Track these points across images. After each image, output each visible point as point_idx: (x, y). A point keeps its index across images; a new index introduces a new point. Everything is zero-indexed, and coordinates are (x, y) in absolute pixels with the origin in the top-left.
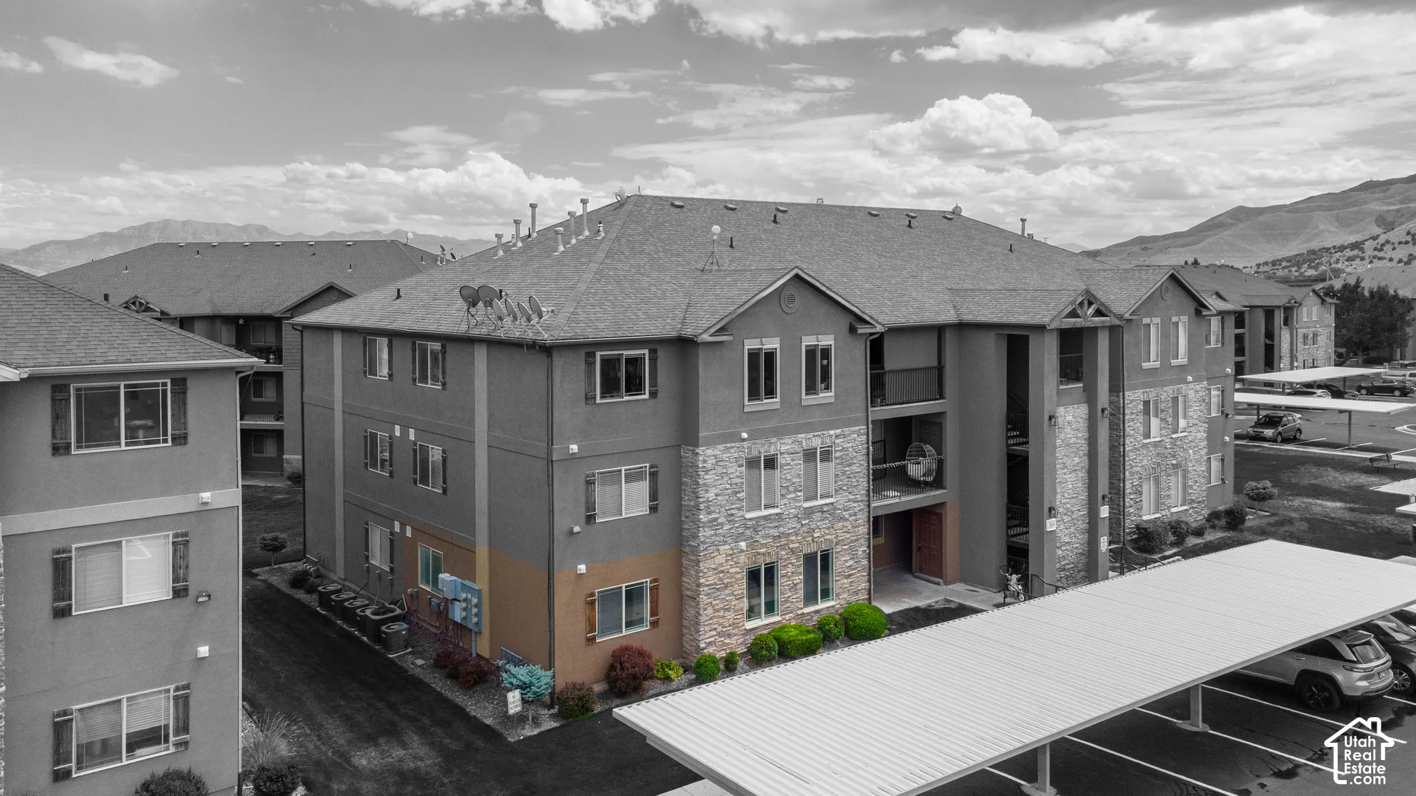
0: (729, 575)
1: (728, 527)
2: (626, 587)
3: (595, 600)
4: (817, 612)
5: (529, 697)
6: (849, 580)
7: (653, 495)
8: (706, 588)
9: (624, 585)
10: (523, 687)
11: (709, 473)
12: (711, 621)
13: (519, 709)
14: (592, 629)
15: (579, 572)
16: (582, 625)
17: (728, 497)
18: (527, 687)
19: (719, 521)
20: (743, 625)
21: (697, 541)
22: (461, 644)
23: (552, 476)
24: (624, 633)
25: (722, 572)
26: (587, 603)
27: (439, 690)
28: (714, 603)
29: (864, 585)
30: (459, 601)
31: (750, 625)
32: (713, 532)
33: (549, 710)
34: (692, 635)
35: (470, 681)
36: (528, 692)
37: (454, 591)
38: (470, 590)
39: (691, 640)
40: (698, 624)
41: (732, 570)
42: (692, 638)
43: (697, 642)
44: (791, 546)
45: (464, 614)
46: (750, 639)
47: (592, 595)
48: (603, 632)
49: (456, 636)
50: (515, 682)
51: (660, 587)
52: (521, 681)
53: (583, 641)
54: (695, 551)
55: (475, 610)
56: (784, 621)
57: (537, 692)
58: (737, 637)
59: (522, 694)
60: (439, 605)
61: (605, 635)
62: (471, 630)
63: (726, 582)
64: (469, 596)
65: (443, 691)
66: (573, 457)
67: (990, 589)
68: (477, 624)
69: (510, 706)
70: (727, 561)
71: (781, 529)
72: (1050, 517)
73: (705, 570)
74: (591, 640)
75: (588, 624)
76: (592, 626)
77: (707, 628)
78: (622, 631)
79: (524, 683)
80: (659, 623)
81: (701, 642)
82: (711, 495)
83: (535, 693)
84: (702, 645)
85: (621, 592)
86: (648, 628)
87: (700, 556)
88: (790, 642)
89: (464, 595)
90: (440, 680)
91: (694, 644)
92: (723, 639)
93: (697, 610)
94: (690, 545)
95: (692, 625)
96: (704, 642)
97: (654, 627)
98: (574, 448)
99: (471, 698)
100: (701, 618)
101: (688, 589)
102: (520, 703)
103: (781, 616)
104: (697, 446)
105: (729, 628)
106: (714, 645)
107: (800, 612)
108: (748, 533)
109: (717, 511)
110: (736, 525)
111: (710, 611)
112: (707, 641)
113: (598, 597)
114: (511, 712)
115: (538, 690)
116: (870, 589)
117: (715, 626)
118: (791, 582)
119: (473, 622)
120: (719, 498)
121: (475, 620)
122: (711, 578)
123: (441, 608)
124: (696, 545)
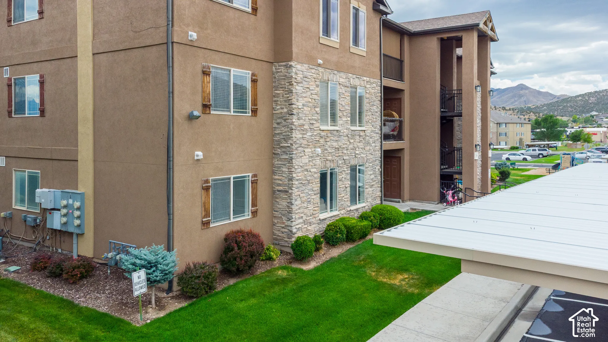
0: (310, 173)
1: (310, 134)
2: (234, 178)
3: (210, 186)
4: (357, 210)
5: (157, 277)
6: (372, 189)
7: (254, 100)
8: (297, 183)
9: (232, 177)
10: (149, 266)
11: (299, 85)
12: (299, 211)
13: (144, 290)
14: (207, 215)
15: (196, 158)
16: (198, 212)
17: (310, 109)
18: (151, 267)
19: (305, 127)
20: (318, 216)
21: (290, 142)
22: (60, 251)
23: (172, 58)
24: (232, 220)
25: (307, 170)
26: (203, 188)
27: (38, 288)
28: (301, 195)
29: (378, 193)
30: (59, 210)
31: (322, 216)
32: (301, 136)
33: (167, 294)
34: (284, 223)
35: (77, 275)
36: (154, 271)
37: (53, 201)
38: (72, 196)
39: (283, 228)
40: (290, 212)
41: (312, 170)
42: (284, 225)
43: (289, 228)
44: (345, 158)
45: (64, 220)
46: (323, 226)
47: (207, 181)
48: (217, 218)
49: (54, 245)
50: (138, 261)
51: (259, 182)
52: (146, 260)
53: (199, 225)
54: (288, 150)
55: (77, 213)
56: (340, 215)
57: (165, 270)
58: (314, 225)
59: (148, 274)
60: (35, 220)
61: (217, 221)
62: (72, 234)
63: (308, 179)
64: (71, 201)
65: (43, 289)
66: (191, 45)
67: (432, 202)
68: (79, 226)
69: (135, 287)
70: (309, 161)
71: (340, 144)
72: (476, 152)
73: (296, 167)
74: (206, 224)
75: (203, 209)
76: (207, 211)
77: (297, 216)
78: (230, 219)
79: (149, 263)
80: (258, 214)
81: (293, 228)
82: (300, 105)
83: (162, 271)
84: (294, 230)
85: (230, 182)
86: (249, 217)
87: (293, 154)
88: (353, 227)
89: (64, 202)
90: (39, 280)
91: (286, 231)
92: (306, 226)
93: (289, 201)
94: (282, 147)
95: (284, 215)
96: (295, 227)
97: (254, 217)
98: (193, 35)
99: (77, 291)
100: (293, 207)
101: (279, 185)
102: (145, 283)
103: (339, 210)
104: (290, 59)
105: (311, 217)
106: (301, 231)
107: (349, 209)
108: (322, 141)
109: (303, 118)
110: (315, 134)
111: (298, 202)
112: (297, 227)
113: (212, 184)
114: (136, 293)
115: (166, 268)
116: (381, 197)
117: (302, 215)
118: (344, 186)
119: (76, 224)
120: (305, 108)
121: (77, 222)
122: (299, 175)
123: (38, 221)
124: (289, 145)
